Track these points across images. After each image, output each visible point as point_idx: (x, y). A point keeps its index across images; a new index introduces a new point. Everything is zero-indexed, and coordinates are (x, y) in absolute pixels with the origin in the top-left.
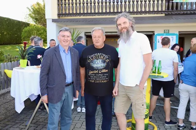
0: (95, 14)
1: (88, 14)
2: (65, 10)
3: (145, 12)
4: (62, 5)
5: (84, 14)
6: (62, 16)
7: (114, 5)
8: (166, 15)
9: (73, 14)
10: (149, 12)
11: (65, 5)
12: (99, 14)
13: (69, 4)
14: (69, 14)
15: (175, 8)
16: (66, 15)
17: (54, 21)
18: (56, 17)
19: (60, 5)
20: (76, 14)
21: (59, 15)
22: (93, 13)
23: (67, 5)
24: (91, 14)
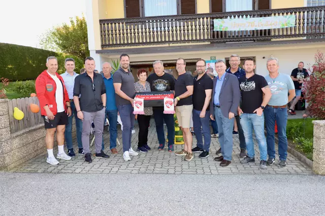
0: (139, 44)
1: (132, 44)
2: (109, 41)
3: (188, 41)
4: (105, 35)
5: (128, 44)
6: (106, 47)
7: (157, 34)
8: (211, 43)
9: (117, 45)
10: (192, 41)
11: (109, 35)
12: (143, 43)
13: (112, 35)
14: (113, 45)
15: (216, 37)
16: (109, 45)
17: (97, 52)
18: (100, 48)
19: (103, 36)
20: (120, 45)
21: (103, 46)
22: (137, 43)
23: (110, 36)
24: (135, 44)
